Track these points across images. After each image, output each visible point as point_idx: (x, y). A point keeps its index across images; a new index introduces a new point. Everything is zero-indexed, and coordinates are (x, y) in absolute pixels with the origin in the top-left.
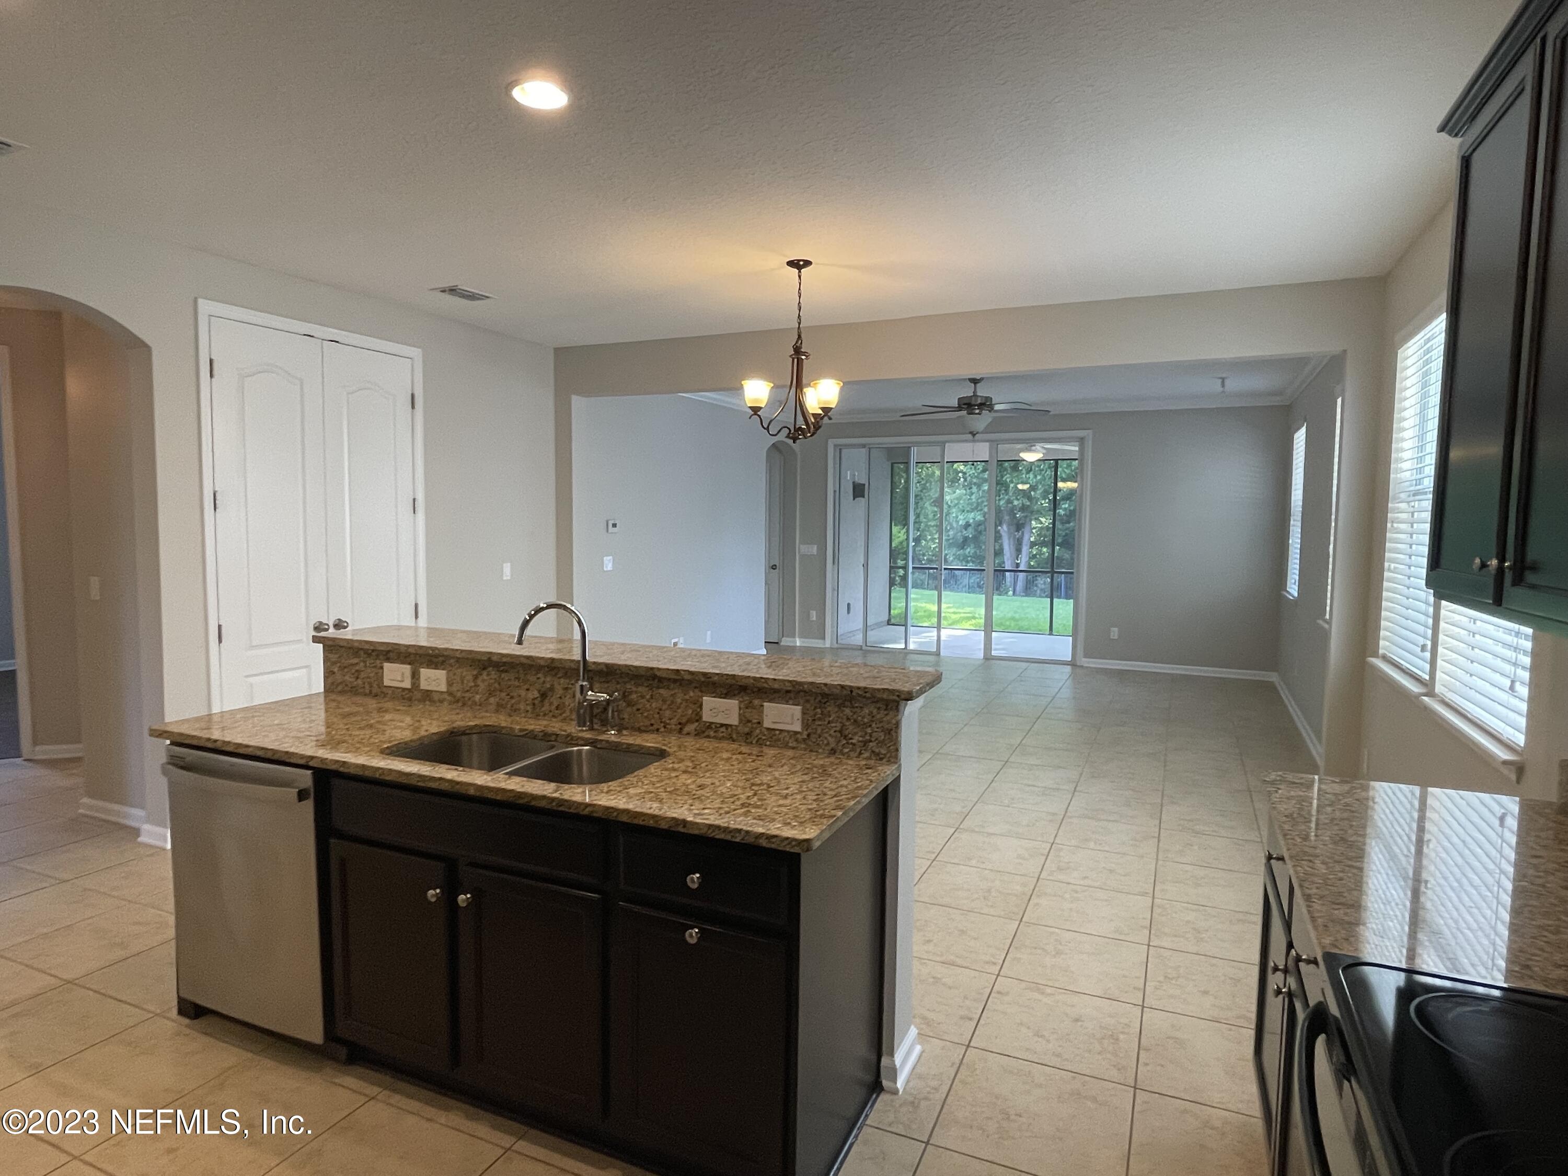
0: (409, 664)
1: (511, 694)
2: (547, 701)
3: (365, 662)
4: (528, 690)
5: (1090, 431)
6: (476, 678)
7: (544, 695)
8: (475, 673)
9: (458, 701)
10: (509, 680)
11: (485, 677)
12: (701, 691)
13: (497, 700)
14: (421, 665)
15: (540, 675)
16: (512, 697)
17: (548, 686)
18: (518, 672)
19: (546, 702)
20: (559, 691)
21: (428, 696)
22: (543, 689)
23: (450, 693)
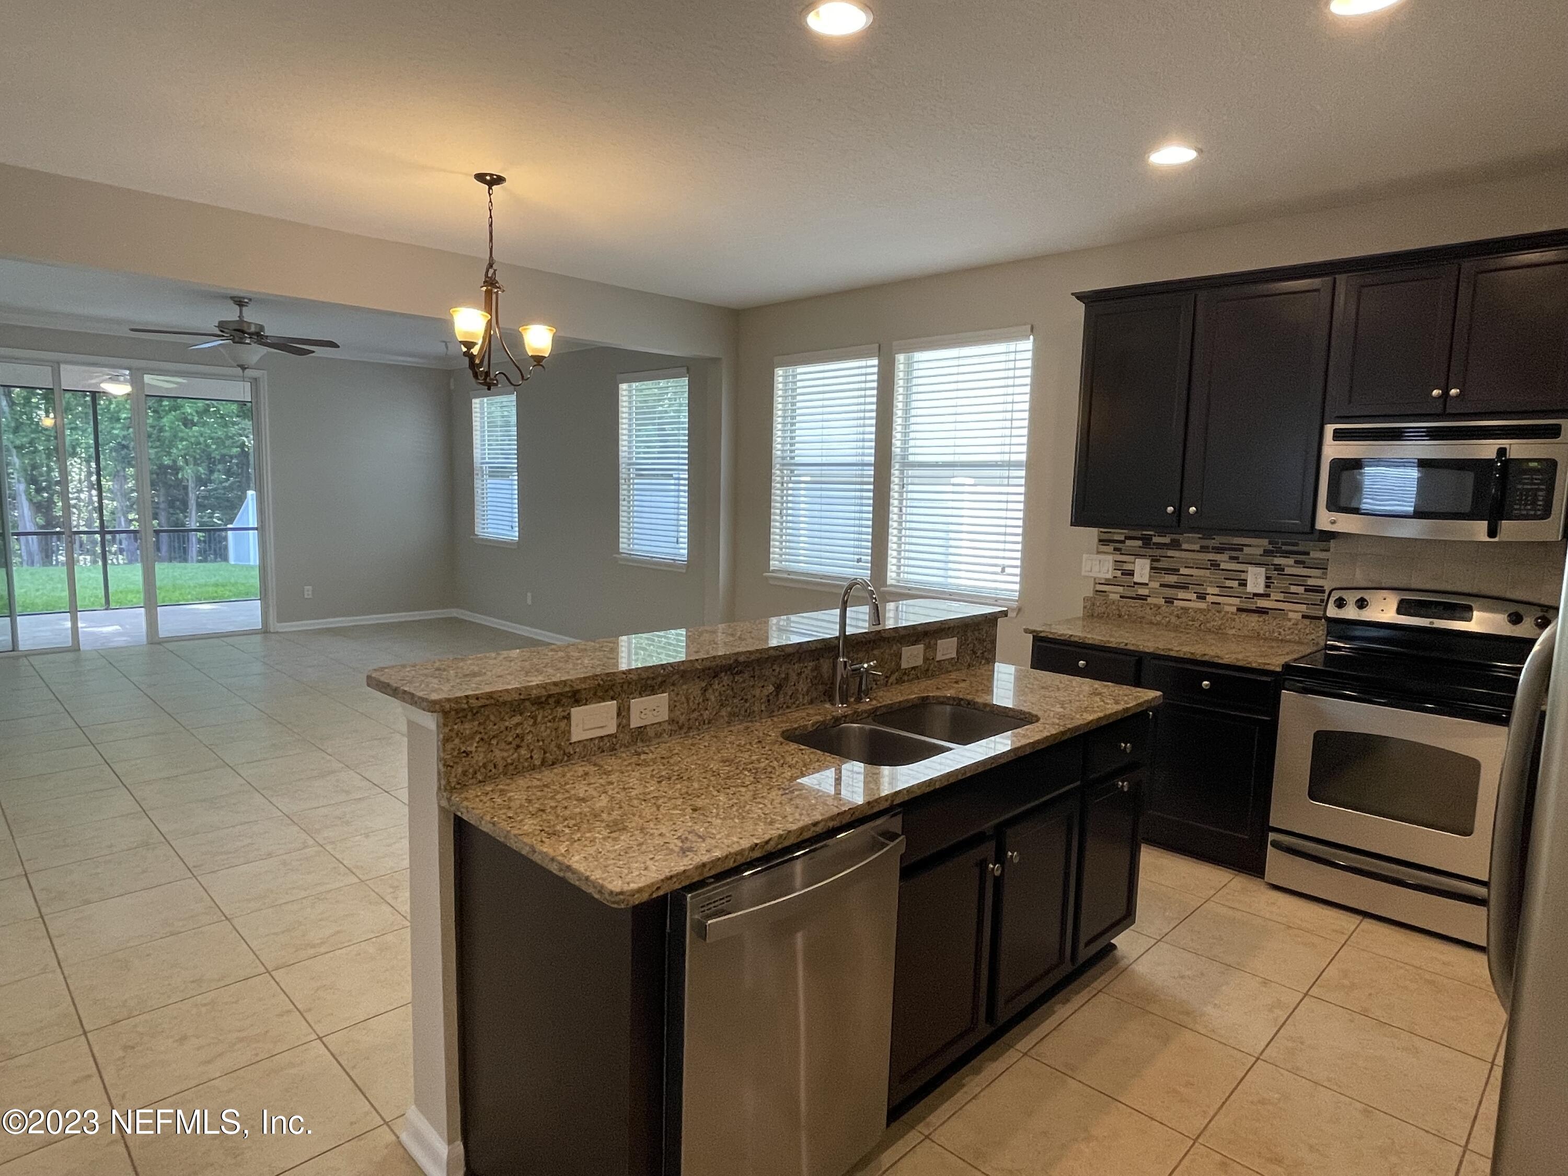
0: (613, 699)
1: (745, 697)
2: (781, 692)
3: (534, 718)
4: (763, 687)
5: (265, 372)
6: (705, 690)
7: (778, 688)
8: (704, 684)
9: (681, 728)
10: (744, 682)
11: (716, 687)
12: (901, 644)
13: (729, 709)
14: (631, 694)
15: (775, 667)
16: (746, 701)
17: (783, 676)
18: (753, 669)
19: (781, 696)
20: (793, 677)
21: (640, 734)
22: (778, 682)
23: (672, 721)
